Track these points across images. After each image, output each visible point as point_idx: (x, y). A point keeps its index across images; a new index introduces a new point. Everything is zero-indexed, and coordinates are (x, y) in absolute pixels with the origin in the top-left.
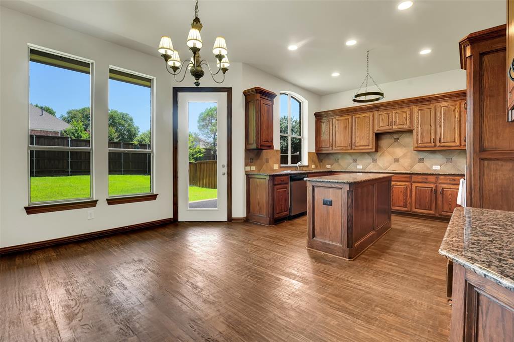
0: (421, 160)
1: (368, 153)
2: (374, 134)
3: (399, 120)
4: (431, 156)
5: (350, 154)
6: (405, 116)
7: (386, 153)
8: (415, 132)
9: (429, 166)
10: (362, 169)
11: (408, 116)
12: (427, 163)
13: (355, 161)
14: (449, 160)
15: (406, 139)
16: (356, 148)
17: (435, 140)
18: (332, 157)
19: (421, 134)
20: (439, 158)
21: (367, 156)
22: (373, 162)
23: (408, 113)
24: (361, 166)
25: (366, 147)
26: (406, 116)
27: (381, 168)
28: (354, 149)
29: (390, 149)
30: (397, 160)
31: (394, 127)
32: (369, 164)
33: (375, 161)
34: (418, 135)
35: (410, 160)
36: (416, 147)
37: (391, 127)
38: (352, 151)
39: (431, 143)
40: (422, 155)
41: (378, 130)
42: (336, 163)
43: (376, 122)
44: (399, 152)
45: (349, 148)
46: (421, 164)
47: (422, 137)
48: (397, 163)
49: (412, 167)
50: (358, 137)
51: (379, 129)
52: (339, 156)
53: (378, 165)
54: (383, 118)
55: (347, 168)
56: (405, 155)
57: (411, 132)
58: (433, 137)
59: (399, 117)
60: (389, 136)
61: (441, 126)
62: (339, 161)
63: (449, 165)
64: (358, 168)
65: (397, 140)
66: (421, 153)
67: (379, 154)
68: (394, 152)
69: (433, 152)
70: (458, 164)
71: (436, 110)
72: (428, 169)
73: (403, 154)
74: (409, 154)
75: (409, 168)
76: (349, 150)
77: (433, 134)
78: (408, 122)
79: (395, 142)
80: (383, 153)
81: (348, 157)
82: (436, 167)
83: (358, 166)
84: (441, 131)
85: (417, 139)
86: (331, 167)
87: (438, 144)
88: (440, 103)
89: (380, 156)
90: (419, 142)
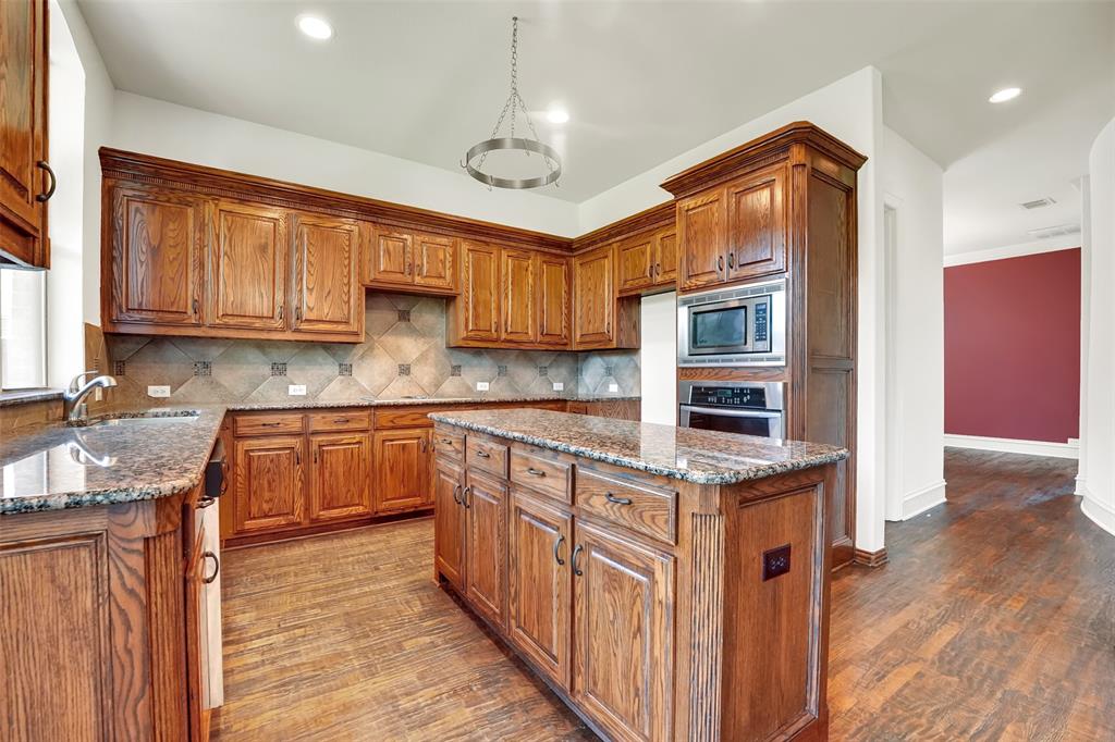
0: (456, 370)
1: (327, 346)
2: (364, 289)
3: (429, 261)
4: (475, 361)
5: (261, 345)
6: (442, 257)
7: (379, 351)
8: (460, 302)
9: (469, 383)
10: (305, 397)
11: (449, 259)
12: (467, 376)
13: (279, 369)
14: (502, 372)
15: (428, 317)
16: (304, 326)
17: (498, 325)
18: (174, 353)
19: (475, 308)
20: (487, 365)
21: (321, 355)
22: (341, 373)
23: (450, 250)
24: (304, 387)
25: (341, 328)
26: (445, 256)
27: (363, 391)
28: (298, 331)
29: (389, 340)
30: (405, 370)
31: (418, 280)
32: (330, 381)
33: (346, 370)
34: (467, 310)
35: (433, 370)
36: (464, 339)
37: (409, 279)
38: (289, 336)
39: (491, 331)
40: (458, 359)
41: (375, 280)
42: (201, 380)
43: (369, 253)
44: (410, 347)
45: (278, 323)
46: (456, 379)
47: (476, 317)
48: (405, 378)
49: (438, 385)
50: (310, 290)
51: (379, 277)
52: (214, 352)
53: (357, 383)
54: (391, 248)
55: (248, 394)
56: (423, 357)
57: (446, 300)
58: (494, 319)
59: (428, 256)
61: (507, 295)
62: (215, 370)
63: (504, 381)
64: (291, 392)
65: (404, 316)
66: (456, 353)
67: (359, 350)
68: (398, 347)
69: (478, 352)
70: (517, 379)
71: (499, 258)
72: (470, 390)
73: (418, 354)
74: (432, 355)
75: (433, 389)
76: (276, 330)
77: (494, 313)
78: (448, 273)
79: (400, 320)
80: (371, 349)
81: (253, 355)
82: (483, 386)
83: (291, 387)
84: (508, 306)
85: (467, 319)
86: (172, 392)
87: (503, 336)
88: (505, 247)
89: (362, 357)
90: (471, 328)
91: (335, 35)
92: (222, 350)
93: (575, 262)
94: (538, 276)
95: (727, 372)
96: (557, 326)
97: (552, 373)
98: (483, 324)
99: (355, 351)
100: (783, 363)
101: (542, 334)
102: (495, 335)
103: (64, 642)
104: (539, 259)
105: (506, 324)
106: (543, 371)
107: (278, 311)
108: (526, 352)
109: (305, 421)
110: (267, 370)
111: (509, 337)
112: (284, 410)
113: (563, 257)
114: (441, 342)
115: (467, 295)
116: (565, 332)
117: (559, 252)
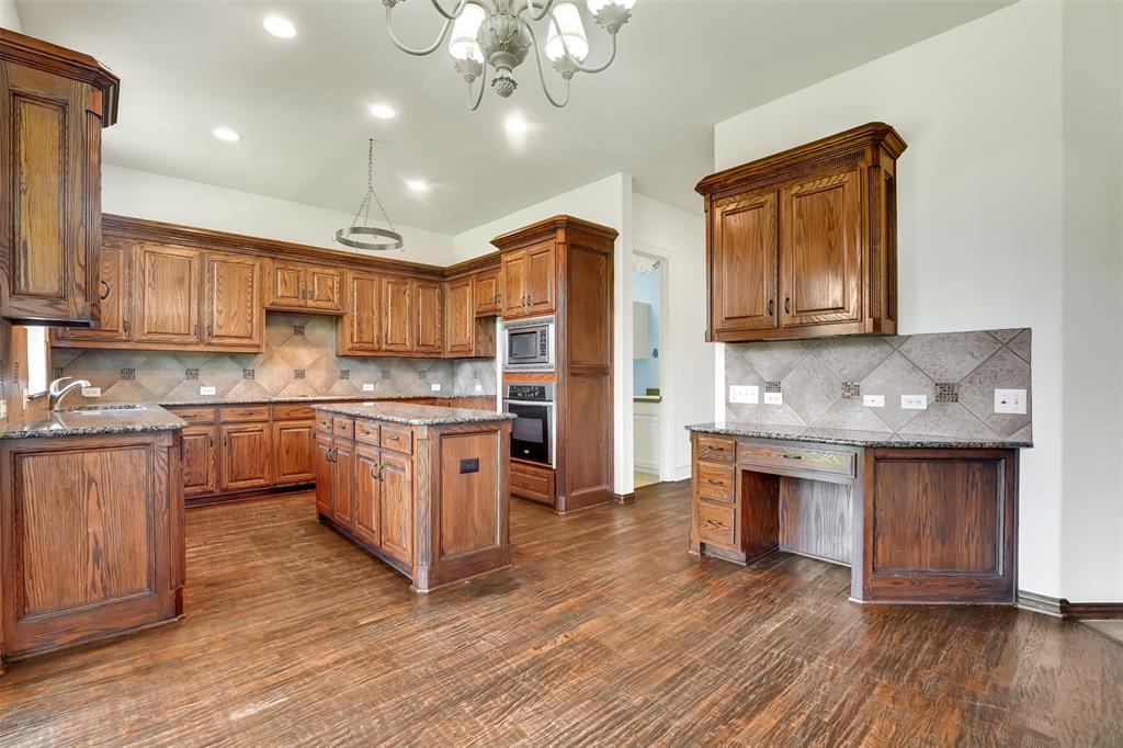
0: (345, 374)
1: (232, 356)
2: (264, 311)
3: (321, 288)
4: (362, 366)
5: (176, 355)
6: (330, 284)
7: (277, 358)
8: (346, 320)
9: (357, 385)
10: (214, 396)
11: (337, 285)
12: (354, 379)
13: (192, 374)
14: (386, 375)
15: (320, 331)
16: (215, 341)
17: (379, 338)
18: (106, 362)
19: (359, 325)
20: (372, 370)
21: (228, 364)
22: (245, 377)
23: (337, 279)
24: (213, 389)
25: (245, 341)
26: (333, 283)
27: (264, 391)
28: (209, 344)
29: (286, 350)
30: (300, 374)
31: (310, 303)
32: (235, 383)
33: (249, 374)
34: (353, 326)
35: (325, 374)
36: (350, 349)
37: (302, 302)
38: (202, 348)
39: (373, 343)
40: (346, 365)
41: (273, 304)
42: (128, 383)
43: (268, 283)
44: (305, 356)
45: (193, 339)
46: (345, 381)
47: (360, 331)
48: (300, 381)
49: (329, 387)
50: (219, 312)
51: (276, 301)
52: (138, 360)
53: (258, 385)
54: (287, 278)
55: (166, 394)
56: (315, 364)
57: (335, 319)
58: (376, 333)
59: (319, 283)
60: (283, 319)
61: (387, 314)
62: (138, 374)
63: (387, 383)
64: (202, 393)
65: (299, 331)
66: (344, 360)
67: (259, 359)
68: (295, 356)
69: (364, 359)
70: (398, 381)
71: (380, 285)
72: (356, 390)
73: (311, 361)
74: (323, 362)
75: (324, 390)
76: (191, 344)
77: (376, 328)
78: (336, 297)
79: (296, 333)
80: (271, 357)
81: (170, 363)
82: (368, 388)
83: (202, 389)
84: (388, 323)
85: (352, 334)
86: (102, 393)
87: (384, 347)
88: (385, 275)
89: (263, 363)
90: (355, 340)
91: (241, 138)
92: (144, 359)
93: (447, 286)
94: (415, 298)
95: (527, 376)
96: (432, 338)
97: (430, 376)
98: (366, 338)
99: (256, 359)
100: (553, 370)
101: (418, 344)
102: (376, 346)
103: (135, 487)
104: (415, 284)
105: (386, 336)
106: (422, 374)
107: (192, 329)
108: (407, 360)
109: (217, 414)
110: (181, 374)
111: (389, 348)
112: (200, 405)
113: (437, 282)
114: (331, 352)
115: (352, 313)
116: (439, 343)
117: (433, 278)
